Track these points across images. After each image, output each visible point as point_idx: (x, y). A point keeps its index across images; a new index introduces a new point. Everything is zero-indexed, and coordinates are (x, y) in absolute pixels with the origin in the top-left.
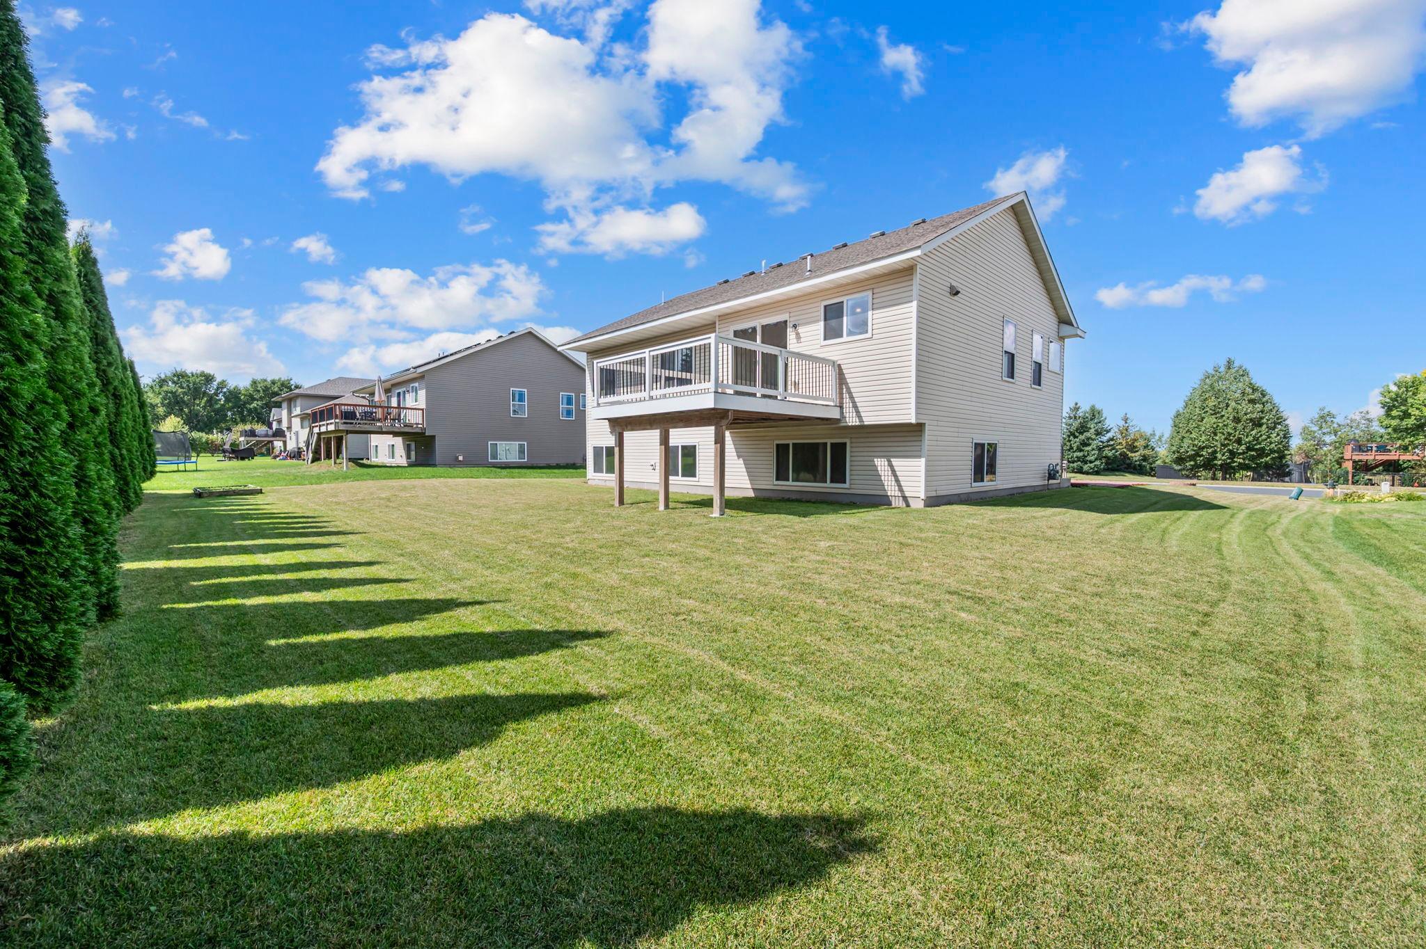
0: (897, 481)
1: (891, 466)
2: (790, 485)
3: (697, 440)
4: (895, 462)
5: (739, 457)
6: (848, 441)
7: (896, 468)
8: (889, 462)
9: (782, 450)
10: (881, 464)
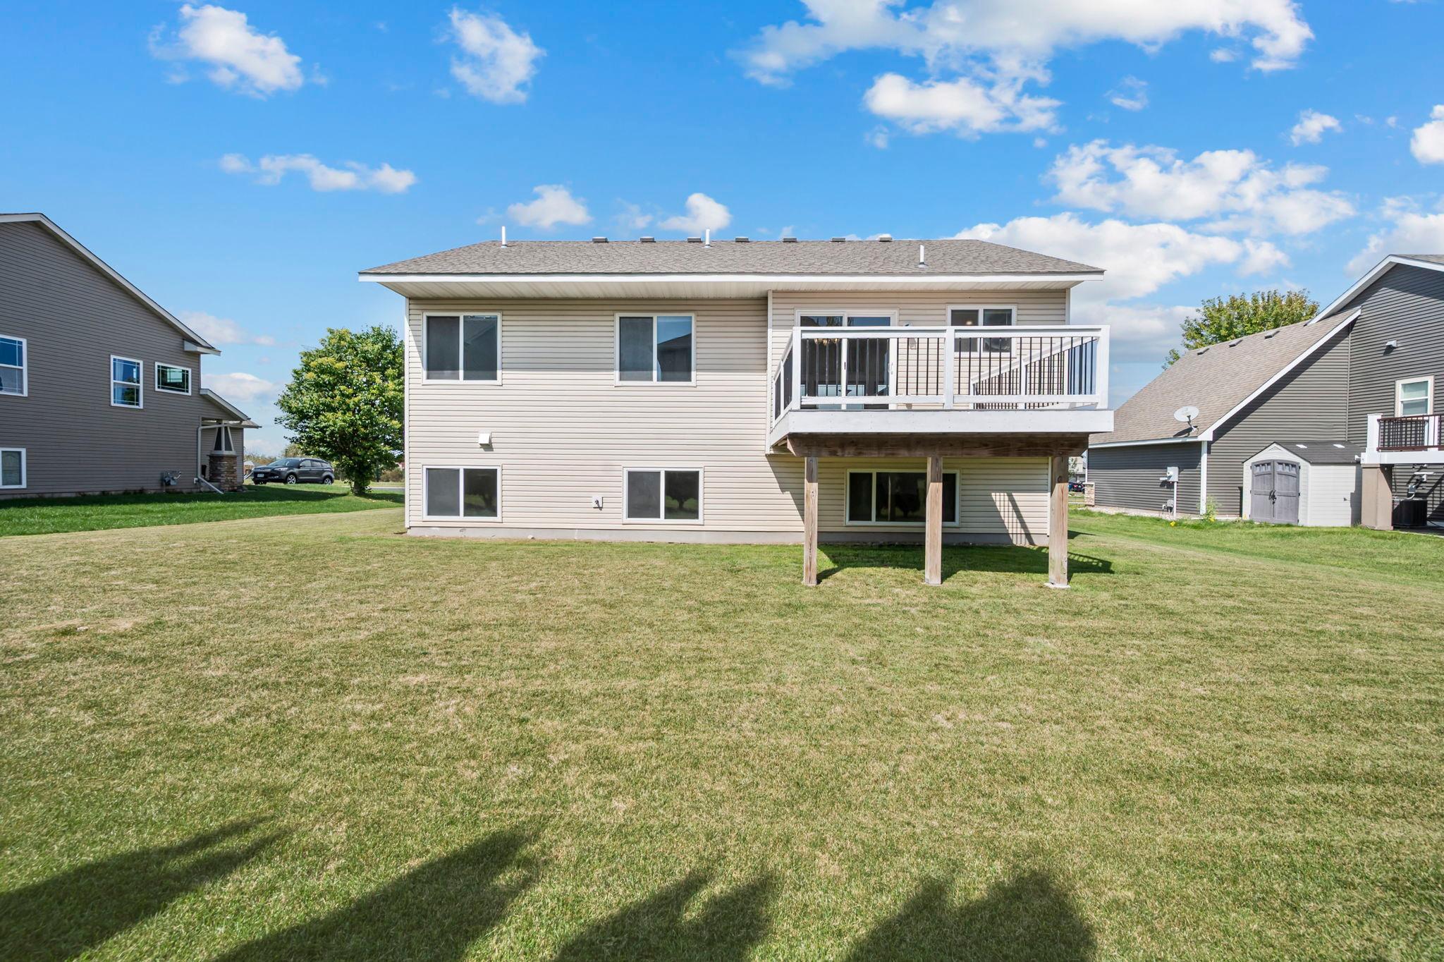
0: (1019, 517)
1: (1012, 500)
2: (873, 524)
3: (701, 464)
4: (1017, 496)
5: (783, 490)
6: (958, 472)
7: (1018, 503)
8: (1010, 497)
9: (858, 483)
10: (1000, 499)
